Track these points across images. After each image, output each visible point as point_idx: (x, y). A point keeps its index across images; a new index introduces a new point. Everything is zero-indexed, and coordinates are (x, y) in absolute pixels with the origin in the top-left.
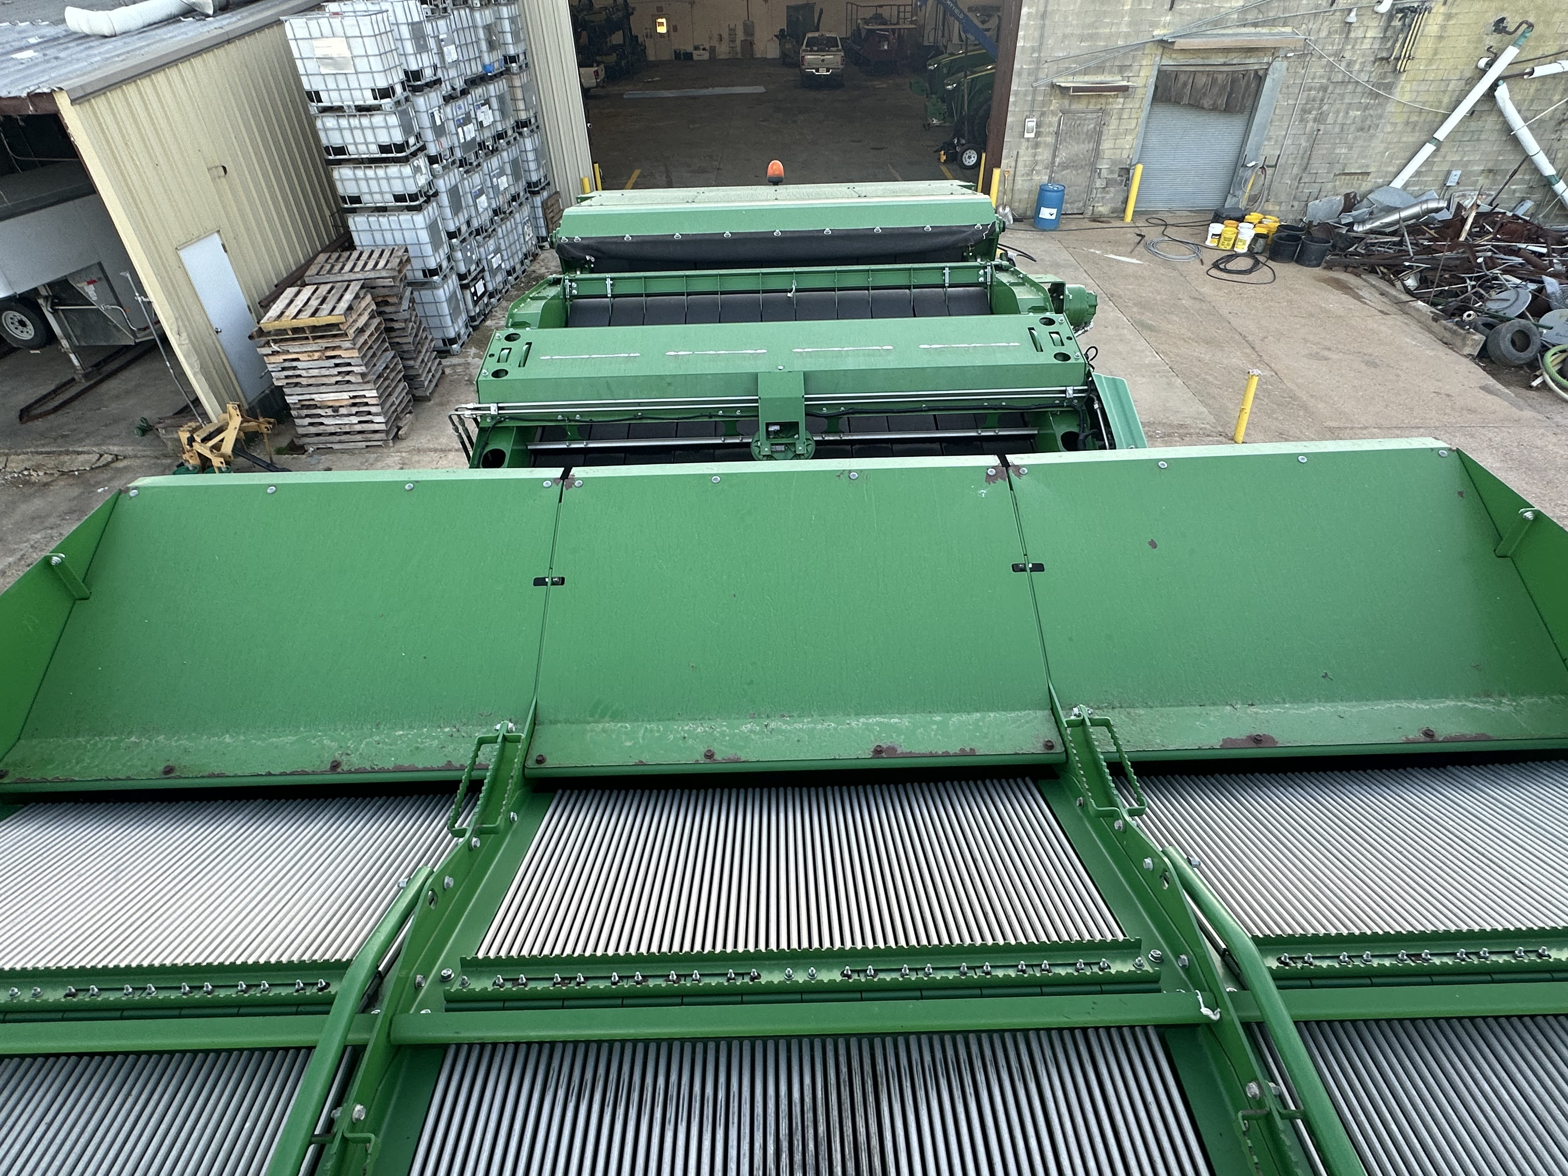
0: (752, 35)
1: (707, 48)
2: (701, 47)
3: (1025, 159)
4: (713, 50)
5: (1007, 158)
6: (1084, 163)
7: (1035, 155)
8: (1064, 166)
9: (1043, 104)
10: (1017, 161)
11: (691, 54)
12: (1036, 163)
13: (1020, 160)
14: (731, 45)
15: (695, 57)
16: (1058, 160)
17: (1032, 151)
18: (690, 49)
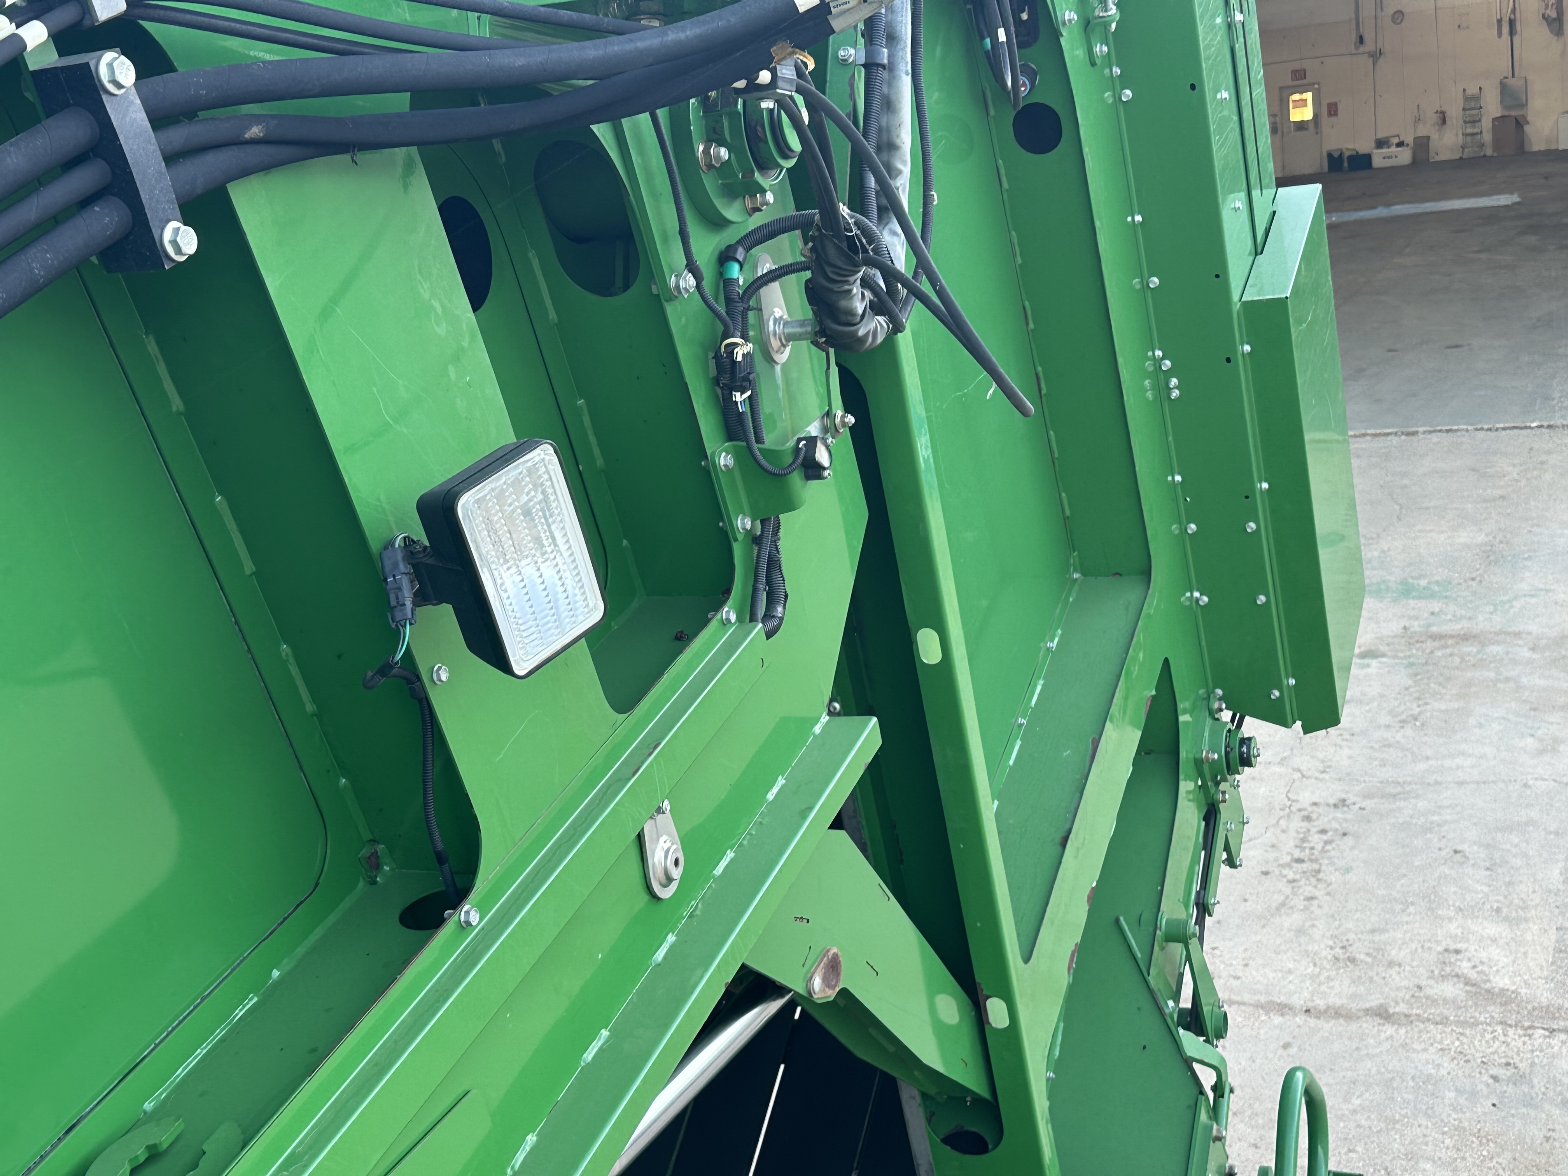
0: (1523, 105)
1: (1409, 139)
2: (1395, 141)
4: (1422, 145)
11: (1368, 157)
14: (1469, 131)
15: (1378, 161)
18: (1364, 146)
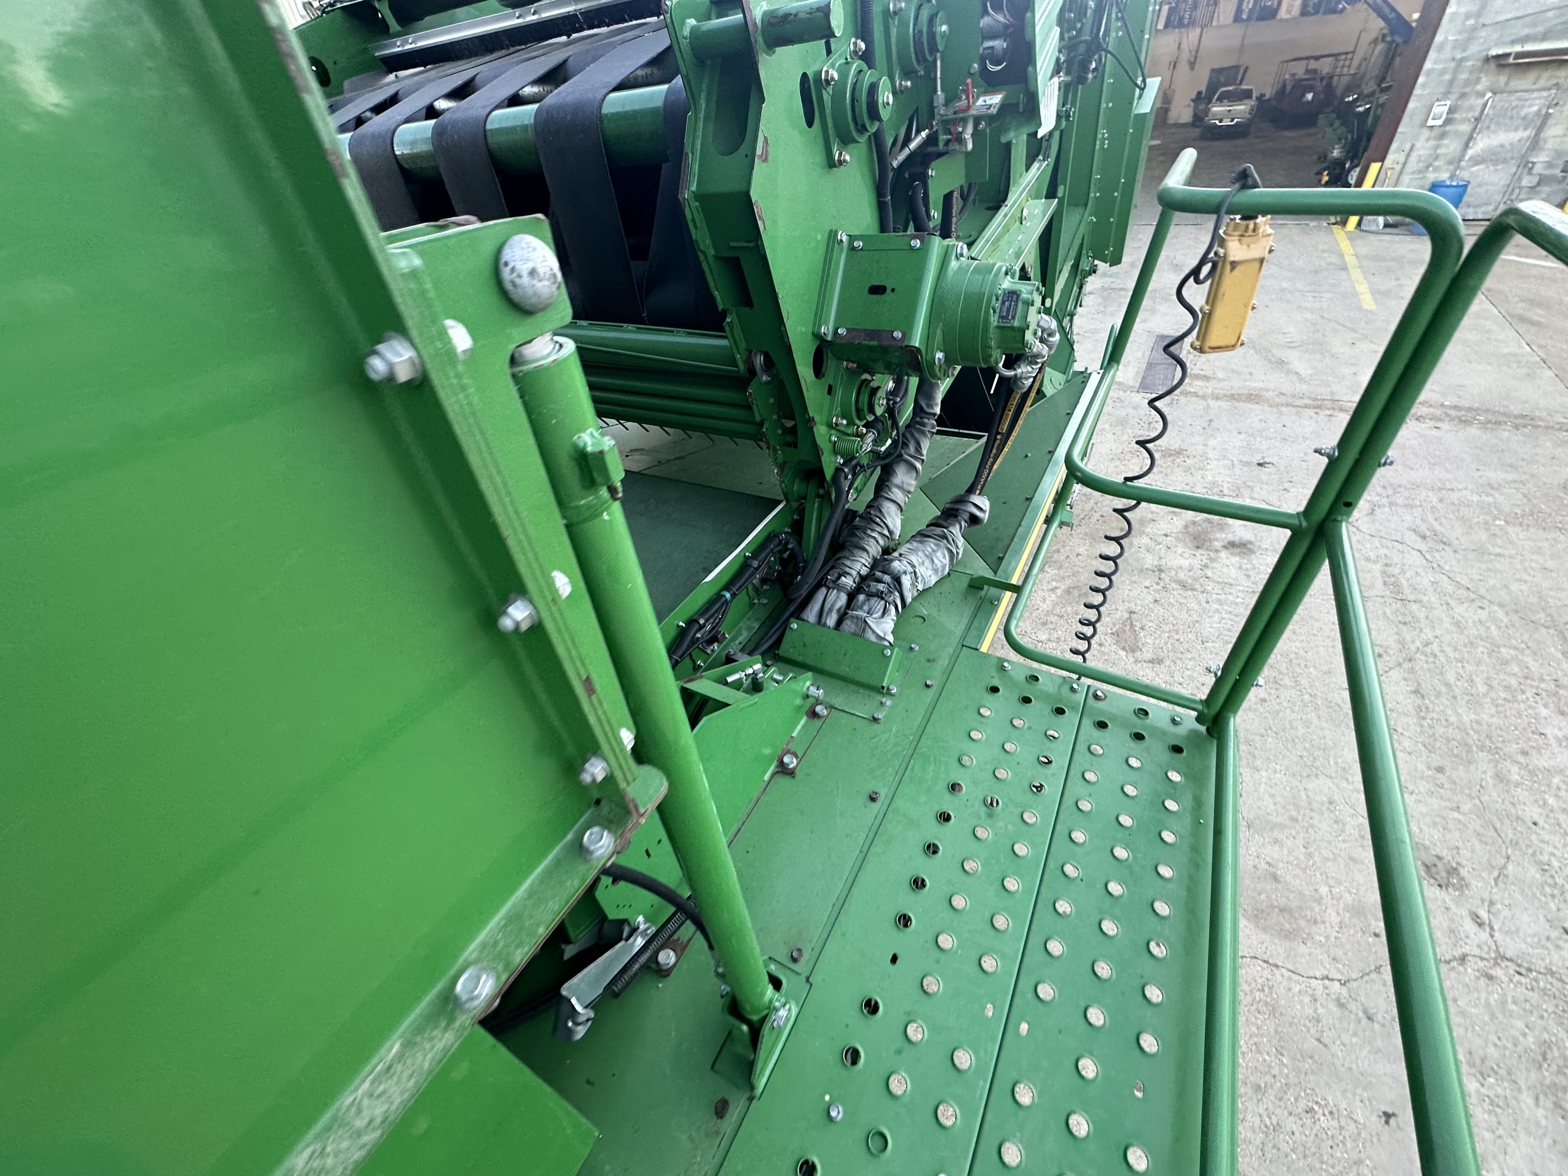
3: (1421, 152)
5: (1396, 152)
6: (1509, 155)
7: (1437, 147)
8: (1477, 161)
9: (1467, 83)
10: (1408, 155)
12: (1437, 157)
13: (1414, 154)
16: (1470, 153)
17: (1432, 143)
